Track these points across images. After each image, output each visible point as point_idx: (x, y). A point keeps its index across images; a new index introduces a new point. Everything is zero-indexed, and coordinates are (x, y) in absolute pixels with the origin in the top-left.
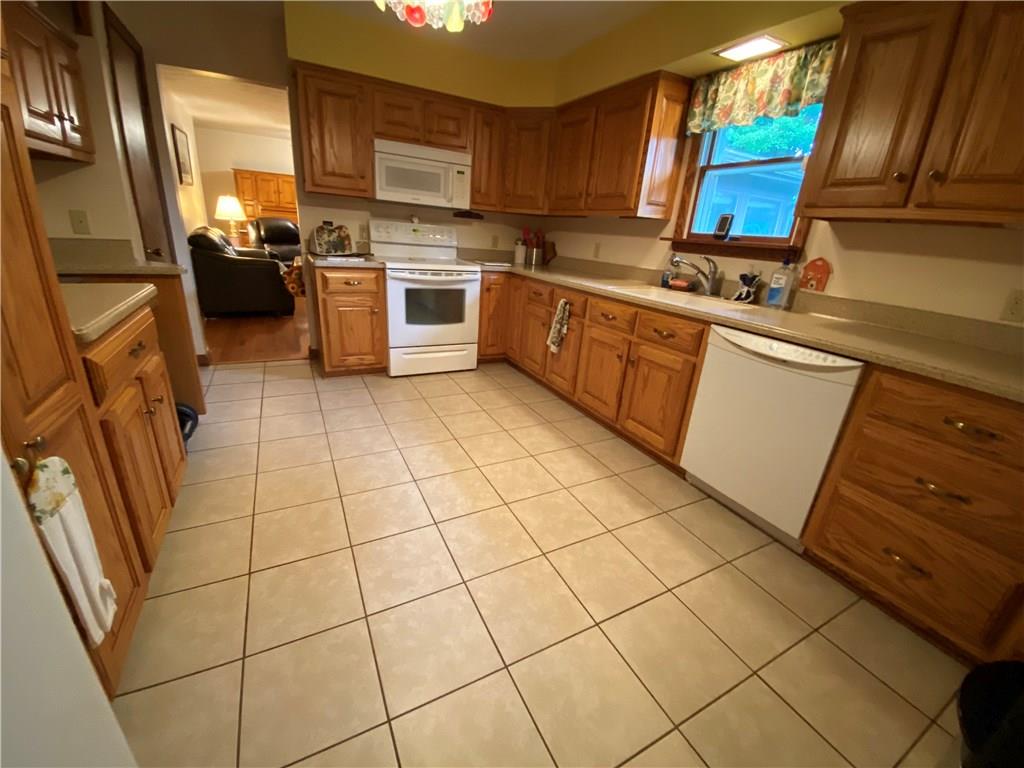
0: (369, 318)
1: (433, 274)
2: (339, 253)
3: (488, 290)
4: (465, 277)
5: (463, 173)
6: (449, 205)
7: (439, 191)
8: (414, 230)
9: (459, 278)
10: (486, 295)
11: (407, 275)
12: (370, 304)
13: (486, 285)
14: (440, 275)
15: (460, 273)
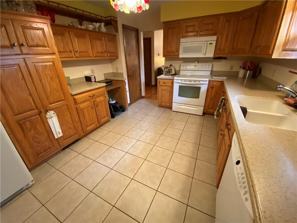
0: (169, 93)
1: (189, 81)
2: (168, 74)
3: (212, 88)
4: (201, 82)
5: (212, 44)
6: (204, 56)
7: (201, 52)
8: (195, 66)
9: (199, 83)
10: (210, 90)
11: (180, 81)
12: (169, 89)
13: (211, 86)
14: (191, 82)
15: (199, 81)
